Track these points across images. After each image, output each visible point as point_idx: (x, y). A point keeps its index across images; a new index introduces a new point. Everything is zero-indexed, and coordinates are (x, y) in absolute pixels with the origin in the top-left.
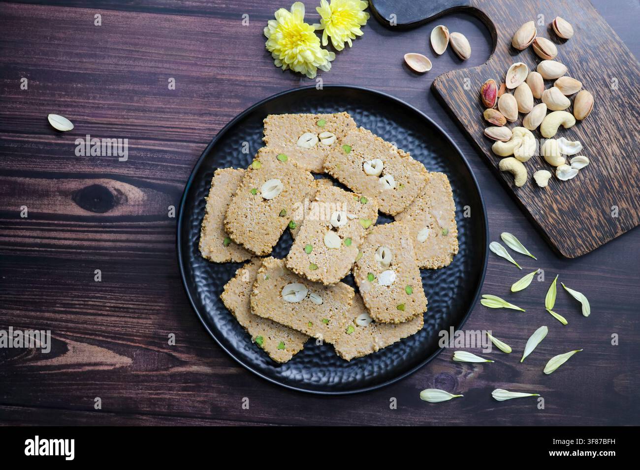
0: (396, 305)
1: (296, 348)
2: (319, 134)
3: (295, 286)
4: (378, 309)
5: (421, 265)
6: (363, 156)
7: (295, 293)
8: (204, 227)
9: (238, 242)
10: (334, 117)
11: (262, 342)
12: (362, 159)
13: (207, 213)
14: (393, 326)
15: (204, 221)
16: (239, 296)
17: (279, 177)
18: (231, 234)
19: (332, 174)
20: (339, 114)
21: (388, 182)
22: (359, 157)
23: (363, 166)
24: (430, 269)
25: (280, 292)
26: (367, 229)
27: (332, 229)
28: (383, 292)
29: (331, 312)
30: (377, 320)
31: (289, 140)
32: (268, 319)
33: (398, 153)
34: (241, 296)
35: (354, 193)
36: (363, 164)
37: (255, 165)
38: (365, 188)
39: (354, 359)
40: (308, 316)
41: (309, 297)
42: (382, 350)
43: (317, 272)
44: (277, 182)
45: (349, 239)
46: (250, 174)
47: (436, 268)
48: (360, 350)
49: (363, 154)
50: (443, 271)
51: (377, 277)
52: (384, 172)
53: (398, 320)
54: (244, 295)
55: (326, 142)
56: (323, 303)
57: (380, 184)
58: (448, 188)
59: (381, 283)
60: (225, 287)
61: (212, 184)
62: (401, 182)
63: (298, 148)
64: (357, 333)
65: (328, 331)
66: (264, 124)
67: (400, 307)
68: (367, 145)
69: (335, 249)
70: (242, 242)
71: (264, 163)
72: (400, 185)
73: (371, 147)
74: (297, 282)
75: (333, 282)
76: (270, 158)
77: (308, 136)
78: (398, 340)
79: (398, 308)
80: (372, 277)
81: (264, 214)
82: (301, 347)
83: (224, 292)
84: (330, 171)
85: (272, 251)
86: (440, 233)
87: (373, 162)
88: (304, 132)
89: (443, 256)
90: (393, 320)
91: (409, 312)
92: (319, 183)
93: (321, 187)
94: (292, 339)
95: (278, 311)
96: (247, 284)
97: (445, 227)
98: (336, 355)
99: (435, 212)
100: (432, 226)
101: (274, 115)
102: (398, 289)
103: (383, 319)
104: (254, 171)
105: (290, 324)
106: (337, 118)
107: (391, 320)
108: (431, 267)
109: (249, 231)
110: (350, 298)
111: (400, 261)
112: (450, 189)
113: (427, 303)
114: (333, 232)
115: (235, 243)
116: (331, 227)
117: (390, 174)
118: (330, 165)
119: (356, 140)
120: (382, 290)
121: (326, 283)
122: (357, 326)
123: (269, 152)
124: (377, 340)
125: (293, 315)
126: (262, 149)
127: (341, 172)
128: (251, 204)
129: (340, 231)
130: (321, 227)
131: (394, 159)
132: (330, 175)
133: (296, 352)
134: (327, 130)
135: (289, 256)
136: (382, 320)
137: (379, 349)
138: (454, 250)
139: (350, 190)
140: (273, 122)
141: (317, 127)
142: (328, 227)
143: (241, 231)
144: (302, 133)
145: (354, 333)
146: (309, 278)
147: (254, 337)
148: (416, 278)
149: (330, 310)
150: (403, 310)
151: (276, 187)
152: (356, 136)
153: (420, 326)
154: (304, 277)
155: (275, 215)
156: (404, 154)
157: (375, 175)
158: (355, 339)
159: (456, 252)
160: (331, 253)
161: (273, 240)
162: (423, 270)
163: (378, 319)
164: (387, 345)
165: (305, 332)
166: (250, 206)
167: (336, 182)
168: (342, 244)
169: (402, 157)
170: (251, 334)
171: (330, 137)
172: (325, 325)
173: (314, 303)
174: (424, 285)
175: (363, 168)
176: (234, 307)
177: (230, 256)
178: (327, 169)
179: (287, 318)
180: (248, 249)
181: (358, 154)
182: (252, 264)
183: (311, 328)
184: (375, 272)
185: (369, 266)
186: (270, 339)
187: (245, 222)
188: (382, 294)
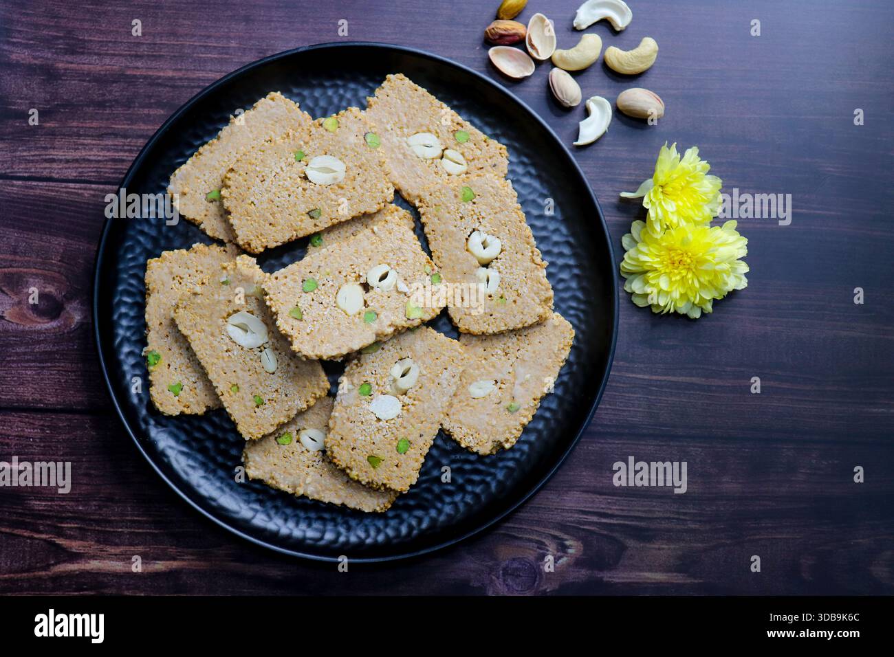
0: (370, 453)
1: (192, 406)
2: (447, 149)
3: (255, 322)
4: (342, 438)
5: (446, 426)
6: (481, 220)
7: (247, 331)
8: (200, 154)
9: (226, 204)
10: (485, 141)
11: (155, 364)
12: (478, 224)
13: (219, 138)
14: (345, 479)
15: (206, 146)
16: (174, 279)
17: (347, 163)
18: (227, 189)
19: (422, 212)
20: (494, 143)
21: (488, 281)
22: (475, 217)
23: (471, 233)
24: (455, 441)
25: (229, 315)
26: (409, 319)
27: (361, 284)
28: (366, 421)
29: (275, 394)
30: (329, 453)
31: (400, 126)
32: (185, 337)
33: (532, 252)
34: (176, 281)
35: (431, 259)
36: (474, 230)
37: (329, 122)
38: (452, 265)
39: (260, 481)
40: (240, 375)
41: (261, 351)
42: (305, 500)
43: (296, 323)
44: (339, 167)
45: (373, 314)
46: (313, 129)
47: (463, 445)
48: (277, 476)
49: (483, 218)
50: (472, 458)
51: (375, 395)
52: (493, 264)
53: (358, 475)
54: (180, 283)
55: (447, 165)
56: (273, 373)
57: (475, 275)
58: (563, 351)
59: (373, 407)
60: (165, 253)
61: (255, 105)
62: (506, 293)
63: (405, 145)
64: (291, 451)
65: (252, 417)
66: (385, 79)
67: (373, 460)
68: (498, 210)
69: (345, 312)
70: (231, 209)
71: (343, 129)
72: (501, 297)
73: (501, 216)
74: (260, 318)
75: (306, 353)
76: (355, 128)
77: (430, 139)
78: (337, 501)
79: (371, 459)
80: (367, 390)
81: (289, 195)
82: (200, 410)
83: (157, 259)
84: (421, 207)
85: (261, 253)
86: (506, 403)
87: (490, 239)
88: (429, 131)
89: (486, 436)
90: (351, 469)
91: (379, 476)
92: (395, 213)
93: (394, 218)
94: (198, 391)
95: (207, 337)
96: (197, 271)
97: (519, 401)
98: (240, 458)
99: (521, 370)
100: (503, 386)
101: (408, 78)
102: (390, 433)
103: (338, 458)
104: (321, 129)
105: (209, 368)
106: (487, 146)
107: (349, 467)
108: (458, 439)
109: (252, 202)
110: (315, 394)
111: (420, 398)
112: (565, 354)
113: (414, 483)
114: (360, 290)
115: (222, 205)
116: (362, 280)
117: (499, 272)
118: (428, 198)
119: (489, 192)
120: (368, 417)
121: (295, 347)
122: (298, 441)
123: (360, 120)
124: (308, 480)
125: (223, 358)
126: (355, 109)
127: (436, 219)
128: (284, 169)
129: (371, 293)
130: (349, 269)
131: (519, 256)
132: (419, 213)
133: (187, 411)
134: (461, 151)
135: (276, 274)
136: (335, 458)
137: (303, 495)
138: (507, 441)
139: (430, 253)
140: (397, 86)
141: (452, 137)
142: (360, 276)
143: (240, 194)
144: (425, 129)
145: (286, 447)
146: (278, 323)
147: (149, 348)
148: (425, 437)
149: (277, 390)
150: (374, 467)
151: (334, 171)
152: (493, 188)
153: (382, 506)
154: (275, 317)
155: (303, 208)
156: (538, 260)
157: (477, 258)
158: (282, 456)
159: (507, 446)
160: (335, 314)
161: (276, 238)
162: (444, 435)
163: (332, 452)
164: (316, 497)
165: (220, 394)
166: (278, 170)
167: (420, 229)
168: (360, 314)
169: (533, 261)
170: (149, 341)
171: (459, 164)
172: (255, 405)
173: (263, 364)
174: (428, 457)
175: (469, 236)
176: (154, 289)
177: (203, 216)
178: (420, 201)
179: (211, 356)
180: (232, 225)
181: (476, 211)
182: (224, 251)
183: (232, 393)
184: (377, 387)
185: (374, 372)
186: (169, 368)
187: (256, 187)
188: (362, 422)
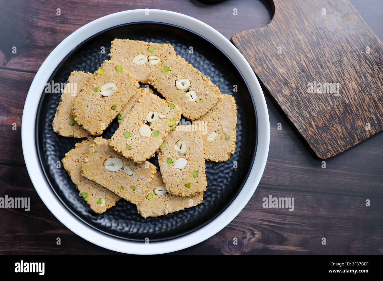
0: (185, 184)
1: (110, 204)
2: (148, 57)
3: (115, 160)
4: (171, 184)
5: (207, 158)
6: (176, 76)
7: (114, 165)
8: (58, 110)
9: (79, 123)
10: (161, 46)
11: (87, 197)
12: (176, 78)
13: (61, 101)
14: (181, 198)
15: (59, 106)
16: (75, 162)
17: (115, 82)
18: (76, 117)
19: (153, 85)
20: (165, 45)
21: (192, 96)
22: (174, 76)
23: (175, 83)
24: (213, 162)
25: (104, 163)
26: (171, 127)
27: (146, 124)
28: (177, 173)
29: (138, 182)
30: (169, 192)
31: (127, 58)
32: (92, 181)
33: (202, 77)
34: (77, 162)
35: (166, 100)
36: (176, 81)
37: (99, 71)
38: (175, 98)
39: (150, 217)
40: (121, 182)
41: (123, 169)
42: (171, 214)
43: (130, 151)
44: (113, 85)
45: (157, 132)
46: (95, 77)
47: (217, 162)
48: (155, 211)
49: (177, 74)
50: (222, 164)
51: (174, 161)
52: (190, 89)
53: (185, 194)
54: (79, 162)
55: (152, 62)
56: (133, 175)
57: (186, 97)
58: (234, 107)
59: (176, 166)
60: (66, 154)
61: (68, 81)
62: (201, 97)
63: (132, 64)
64: (155, 200)
65: (134, 195)
66: (111, 44)
67: (187, 186)
68: (180, 68)
69: (146, 137)
70: (82, 124)
71: (106, 71)
72: (200, 100)
73: (183, 70)
74: (116, 157)
75: (141, 160)
76: (110, 68)
77: (141, 56)
78: (183, 208)
79: (186, 186)
80: (170, 161)
81: (101, 106)
82: (114, 204)
83: (65, 158)
84: (152, 83)
85: (102, 133)
86: (224, 137)
87: (183, 81)
88: (138, 54)
89: (223, 154)
90: (181, 194)
91: (193, 190)
92: (143, 91)
93: (144, 93)
94: (108, 197)
95: (100, 176)
96: (82, 154)
97: (228, 134)
98: (138, 213)
99: (222, 122)
100: (219, 132)
101: (119, 39)
102: (188, 172)
103: (174, 192)
104: (98, 75)
105: (107, 187)
106: (163, 47)
107: (180, 193)
108: (214, 160)
109: (88, 117)
110: (152, 173)
111: (192, 153)
112: (235, 107)
113: (207, 185)
115: (77, 124)
116: (146, 122)
117: (194, 91)
118: (152, 79)
119: (174, 64)
120: (176, 171)
121: (135, 160)
122: (155, 195)
123: (110, 64)
124: (167, 206)
125: (111, 180)
126: (106, 61)
127: (159, 84)
128: (93, 98)
129: (152, 125)
130: (139, 121)
131: (198, 81)
132: (152, 86)
133: (109, 207)
134: (154, 55)
135: (112, 137)
136: (173, 193)
137: (168, 213)
138: (232, 151)
139: (164, 98)
140: (117, 44)
141: (148, 51)
142: (144, 121)
143: (82, 116)
144: (137, 54)
145: (152, 199)
146: (124, 155)
147: (81, 192)
148: (201, 166)
149: (138, 180)
150: (189, 188)
151: (112, 88)
152: (174, 61)
153: (200, 201)
154: (121, 154)
155: (108, 108)
156: (205, 78)
157: (183, 90)
158: (152, 203)
159: (233, 153)
160: (143, 140)
161: (105, 125)
162: (208, 162)
163: (171, 191)
164: (174, 211)
165: (117, 194)
166: (91, 99)
167: (155, 91)
168: (152, 135)
169: (204, 80)
170: (79, 190)
171: (156, 60)
172: (133, 190)
173: (127, 173)
174: (207, 172)
175: (175, 84)
176: (70, 170)
177: (73, 132)
178: (150, 81)
179: (106, 182)
180: (86, 129)
181: (173, 73)
182: (88, 141)
183: (122, 191)
184: (173, 158)
185: (169, 153)
186: (93, 195)
187: (86, 110)
188: (175, 174)
